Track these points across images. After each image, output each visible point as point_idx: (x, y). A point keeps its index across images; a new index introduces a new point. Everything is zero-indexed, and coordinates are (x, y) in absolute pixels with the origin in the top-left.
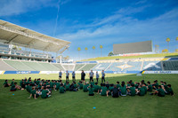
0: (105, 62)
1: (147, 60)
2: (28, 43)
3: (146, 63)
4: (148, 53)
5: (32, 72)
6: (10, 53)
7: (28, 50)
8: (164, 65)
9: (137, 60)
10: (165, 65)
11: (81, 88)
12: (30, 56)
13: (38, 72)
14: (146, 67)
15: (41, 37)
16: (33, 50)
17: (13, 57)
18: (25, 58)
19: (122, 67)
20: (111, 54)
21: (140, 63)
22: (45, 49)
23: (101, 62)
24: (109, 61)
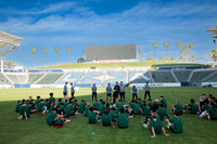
0: (76, 70)
1: (131, 69)
3: (131, 73)
4: (131, 61)
8: (153, 76)
9: (119, 69)
10: (155, 76)
14: (132, 79)
19: (101, 78)
20: (82, 60)
21: (124, 73)
23: (71, 70)
24: (81, 70)
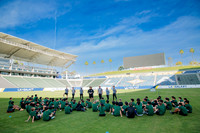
0: (115, 76)
1: (160, 73)
2: (31, 58)
3: (159, 77)
4: (160, 66)
5: (35, 89)
6: (11, 69)
7: (31, 65)
9: (149, 74)
10: (180, 79)
11: (90, 107)
12: (33, 71)
13: (41, 89)
14: (159, 82)
15: (45, 50)
16: (36, 65)
17: (14, 73)
18: (27, 74)
19: (134, 82)
20: (121, 68)
21: (153, 77)
22: (50, 63)
23: (111, 77)
24: (119, 76)
